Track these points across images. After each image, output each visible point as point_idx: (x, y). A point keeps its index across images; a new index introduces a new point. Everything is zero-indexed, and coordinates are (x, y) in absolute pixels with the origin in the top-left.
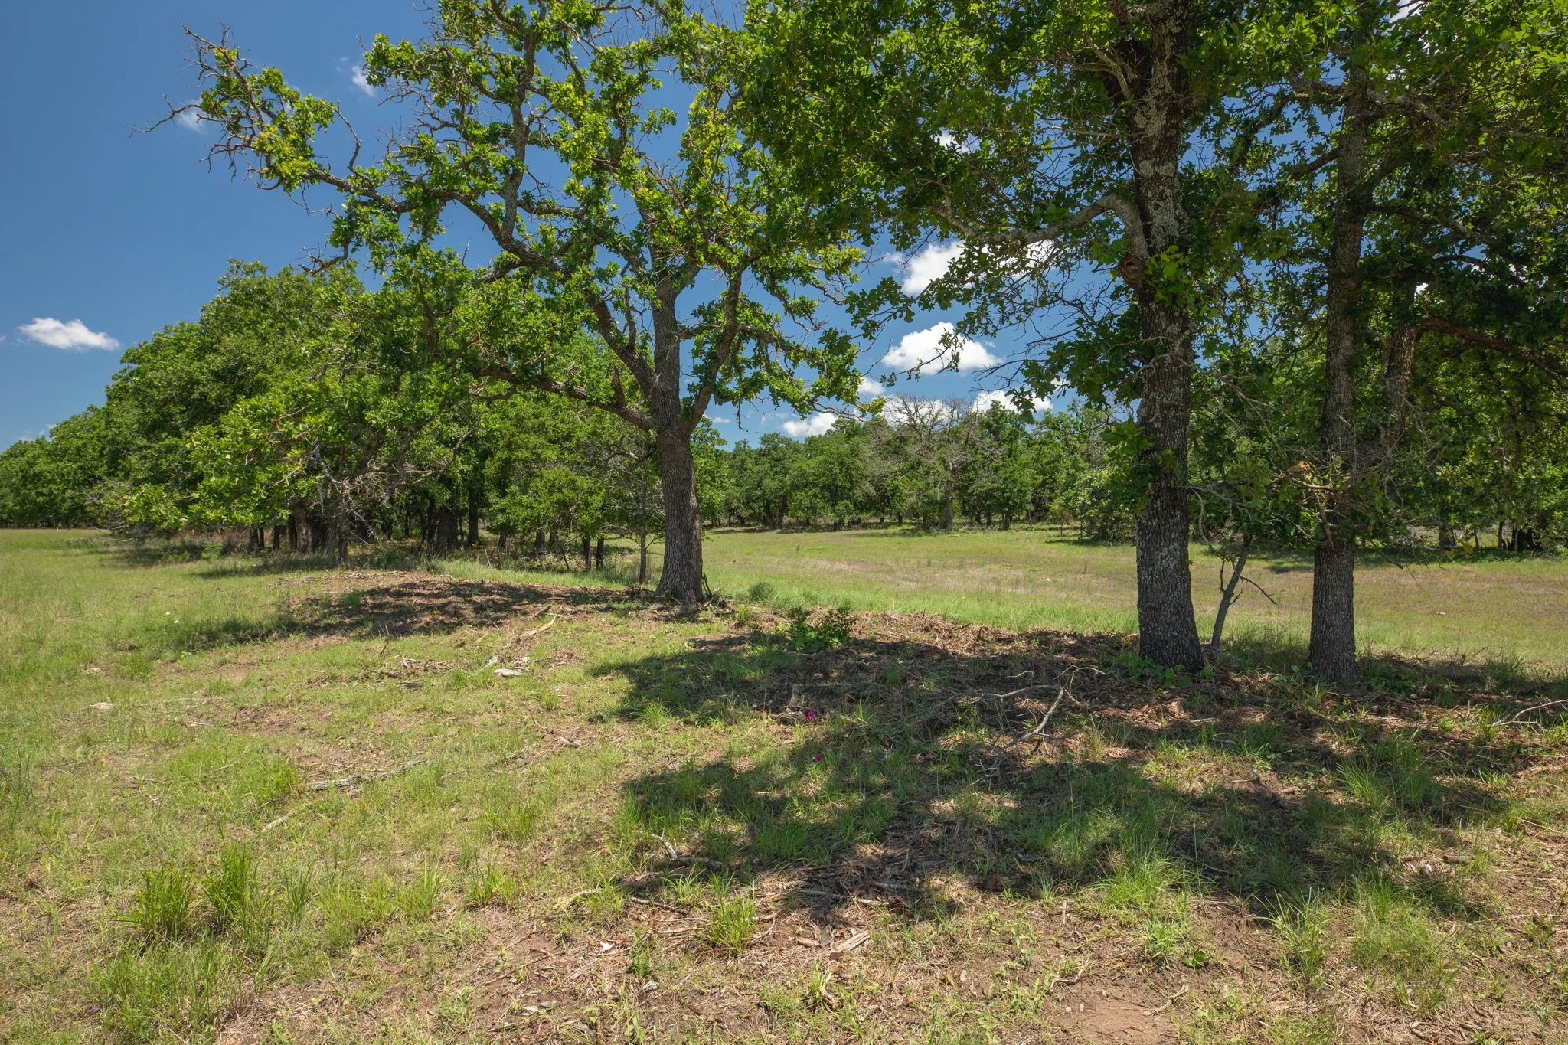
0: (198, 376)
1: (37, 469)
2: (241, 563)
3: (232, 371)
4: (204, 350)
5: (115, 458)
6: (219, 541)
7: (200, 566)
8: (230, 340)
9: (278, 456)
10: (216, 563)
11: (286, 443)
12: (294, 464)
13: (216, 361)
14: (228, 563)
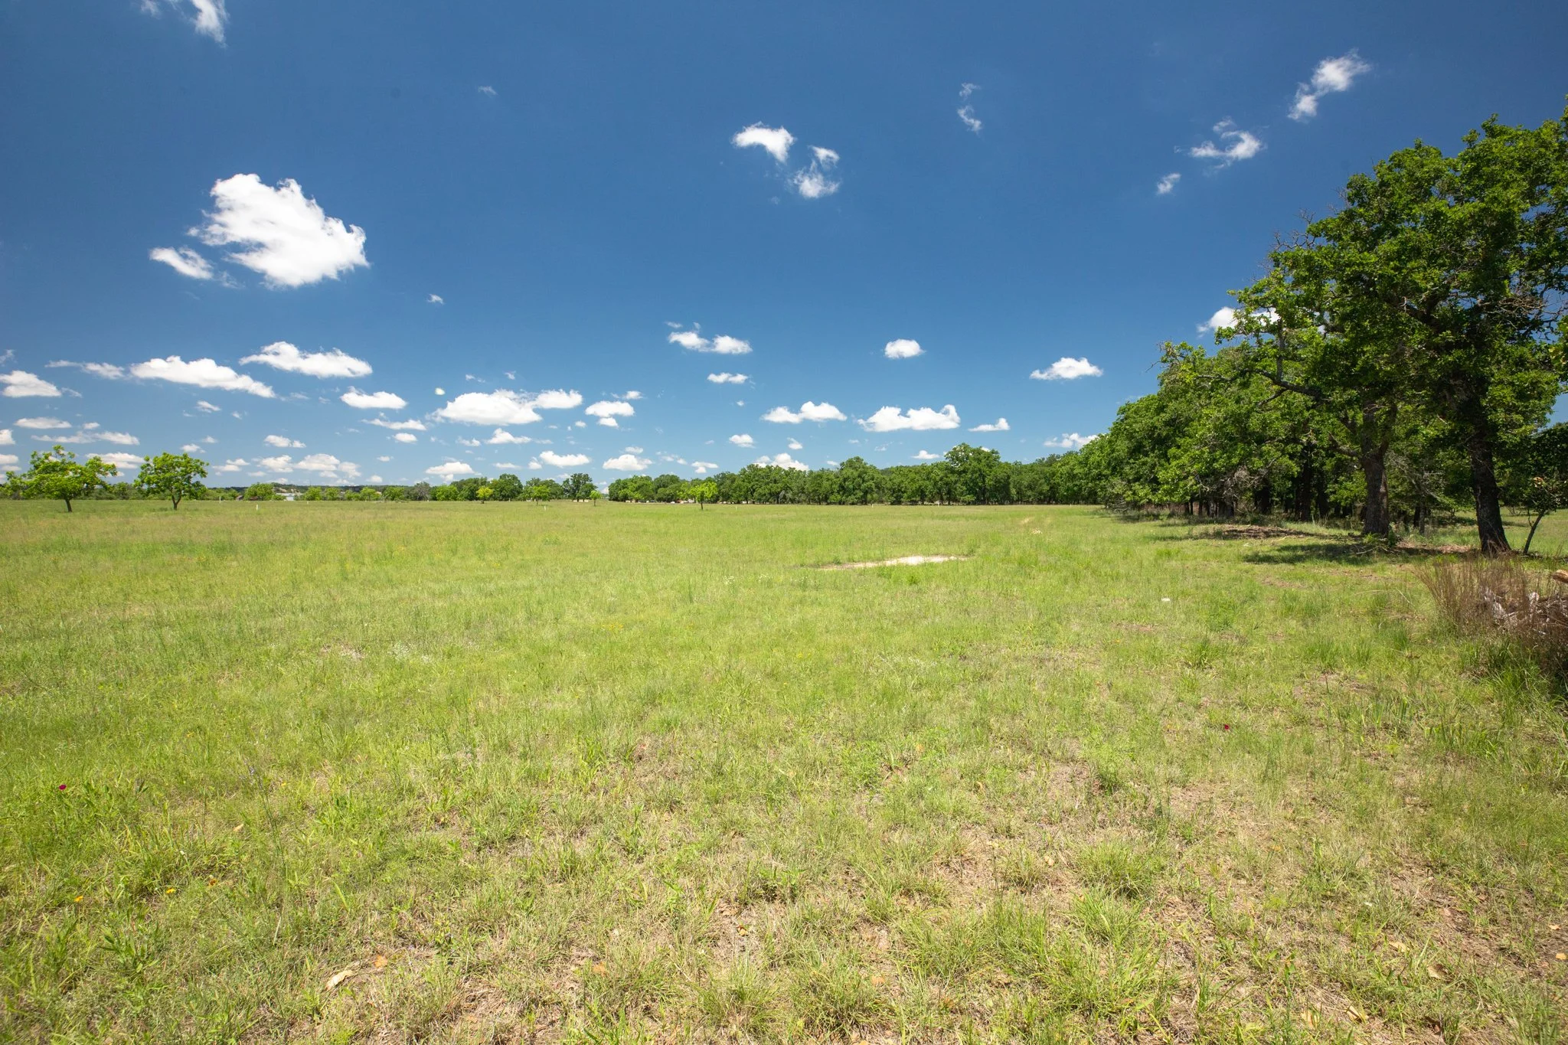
0: (1157, 424)
1: (1075, 472)
2: (1177, 522)
3: (1174, 420)
4: (1161, 409)
5: (1116, 467)
6: (1167, 511)
7: (1160, 522)
8: (1172, 405)
9: (1186, 478)
10: (1166, 521)
11: (1189, 474)
12: (1191, 481)
13: (1165, 416)
14: (1172, 521)
